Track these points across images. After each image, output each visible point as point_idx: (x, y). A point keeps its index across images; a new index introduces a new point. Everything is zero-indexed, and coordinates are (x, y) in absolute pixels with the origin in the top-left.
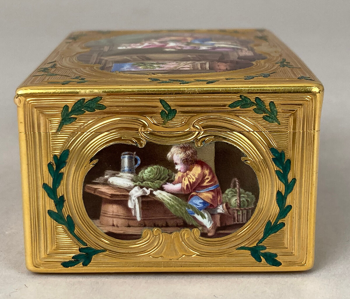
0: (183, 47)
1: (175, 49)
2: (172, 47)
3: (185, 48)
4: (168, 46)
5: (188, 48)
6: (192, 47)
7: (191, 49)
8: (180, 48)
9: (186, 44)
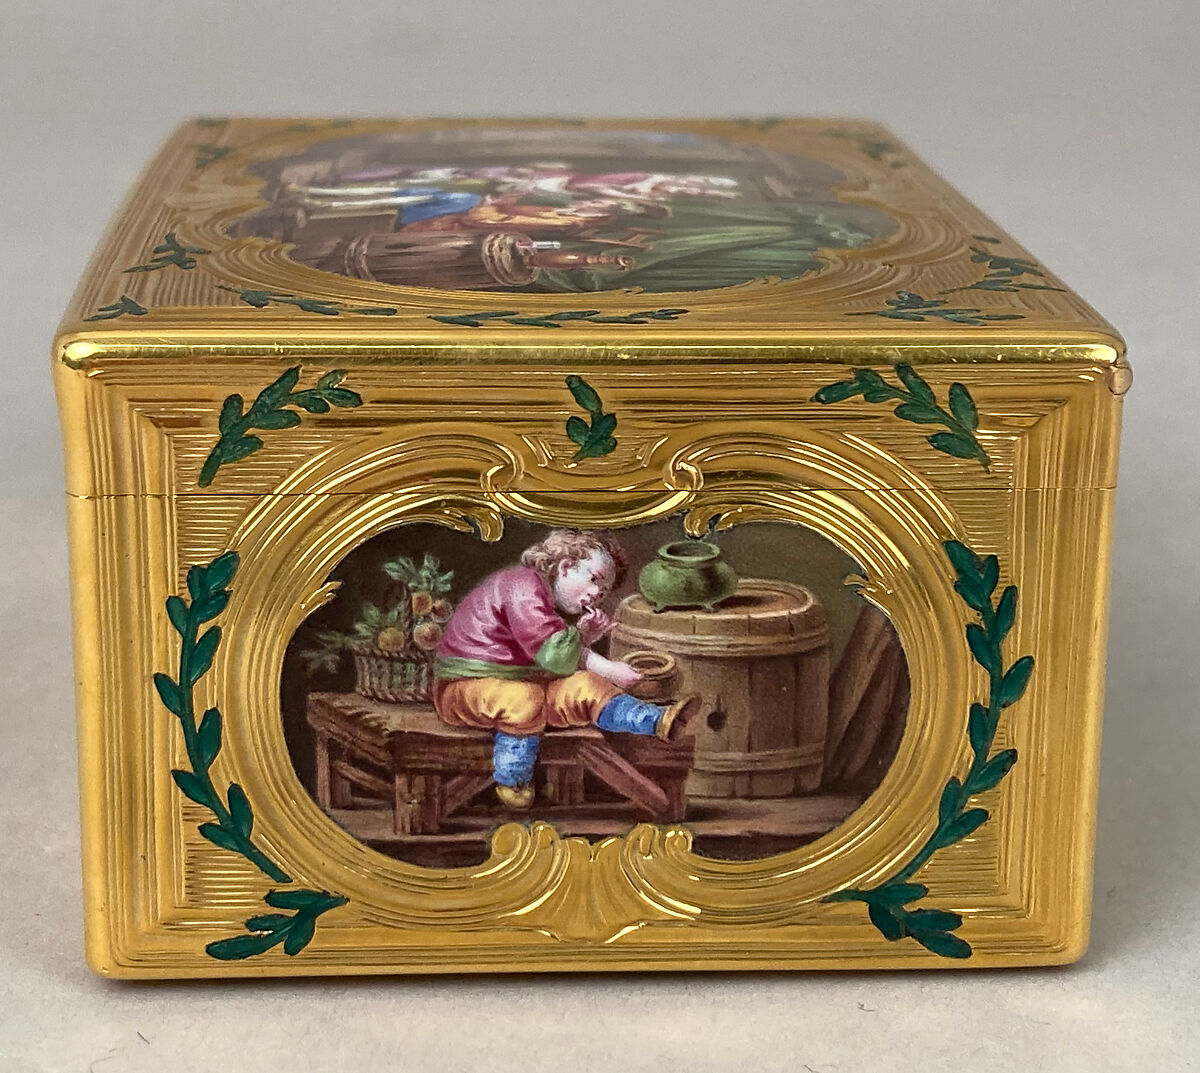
0: (509, 174)
1: (536, 169)
2: (548, 173)
3: (504, 169)
4: (564, 179)
5: (492, 173)
6: (477, 177)
7: (482, 170)
8: (521, 170)
9: (501, 189)
